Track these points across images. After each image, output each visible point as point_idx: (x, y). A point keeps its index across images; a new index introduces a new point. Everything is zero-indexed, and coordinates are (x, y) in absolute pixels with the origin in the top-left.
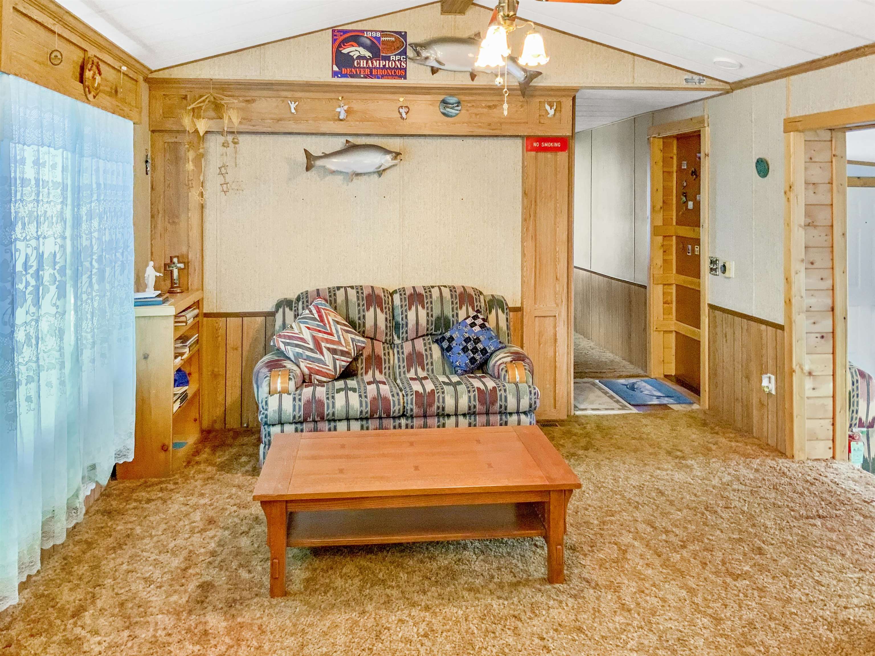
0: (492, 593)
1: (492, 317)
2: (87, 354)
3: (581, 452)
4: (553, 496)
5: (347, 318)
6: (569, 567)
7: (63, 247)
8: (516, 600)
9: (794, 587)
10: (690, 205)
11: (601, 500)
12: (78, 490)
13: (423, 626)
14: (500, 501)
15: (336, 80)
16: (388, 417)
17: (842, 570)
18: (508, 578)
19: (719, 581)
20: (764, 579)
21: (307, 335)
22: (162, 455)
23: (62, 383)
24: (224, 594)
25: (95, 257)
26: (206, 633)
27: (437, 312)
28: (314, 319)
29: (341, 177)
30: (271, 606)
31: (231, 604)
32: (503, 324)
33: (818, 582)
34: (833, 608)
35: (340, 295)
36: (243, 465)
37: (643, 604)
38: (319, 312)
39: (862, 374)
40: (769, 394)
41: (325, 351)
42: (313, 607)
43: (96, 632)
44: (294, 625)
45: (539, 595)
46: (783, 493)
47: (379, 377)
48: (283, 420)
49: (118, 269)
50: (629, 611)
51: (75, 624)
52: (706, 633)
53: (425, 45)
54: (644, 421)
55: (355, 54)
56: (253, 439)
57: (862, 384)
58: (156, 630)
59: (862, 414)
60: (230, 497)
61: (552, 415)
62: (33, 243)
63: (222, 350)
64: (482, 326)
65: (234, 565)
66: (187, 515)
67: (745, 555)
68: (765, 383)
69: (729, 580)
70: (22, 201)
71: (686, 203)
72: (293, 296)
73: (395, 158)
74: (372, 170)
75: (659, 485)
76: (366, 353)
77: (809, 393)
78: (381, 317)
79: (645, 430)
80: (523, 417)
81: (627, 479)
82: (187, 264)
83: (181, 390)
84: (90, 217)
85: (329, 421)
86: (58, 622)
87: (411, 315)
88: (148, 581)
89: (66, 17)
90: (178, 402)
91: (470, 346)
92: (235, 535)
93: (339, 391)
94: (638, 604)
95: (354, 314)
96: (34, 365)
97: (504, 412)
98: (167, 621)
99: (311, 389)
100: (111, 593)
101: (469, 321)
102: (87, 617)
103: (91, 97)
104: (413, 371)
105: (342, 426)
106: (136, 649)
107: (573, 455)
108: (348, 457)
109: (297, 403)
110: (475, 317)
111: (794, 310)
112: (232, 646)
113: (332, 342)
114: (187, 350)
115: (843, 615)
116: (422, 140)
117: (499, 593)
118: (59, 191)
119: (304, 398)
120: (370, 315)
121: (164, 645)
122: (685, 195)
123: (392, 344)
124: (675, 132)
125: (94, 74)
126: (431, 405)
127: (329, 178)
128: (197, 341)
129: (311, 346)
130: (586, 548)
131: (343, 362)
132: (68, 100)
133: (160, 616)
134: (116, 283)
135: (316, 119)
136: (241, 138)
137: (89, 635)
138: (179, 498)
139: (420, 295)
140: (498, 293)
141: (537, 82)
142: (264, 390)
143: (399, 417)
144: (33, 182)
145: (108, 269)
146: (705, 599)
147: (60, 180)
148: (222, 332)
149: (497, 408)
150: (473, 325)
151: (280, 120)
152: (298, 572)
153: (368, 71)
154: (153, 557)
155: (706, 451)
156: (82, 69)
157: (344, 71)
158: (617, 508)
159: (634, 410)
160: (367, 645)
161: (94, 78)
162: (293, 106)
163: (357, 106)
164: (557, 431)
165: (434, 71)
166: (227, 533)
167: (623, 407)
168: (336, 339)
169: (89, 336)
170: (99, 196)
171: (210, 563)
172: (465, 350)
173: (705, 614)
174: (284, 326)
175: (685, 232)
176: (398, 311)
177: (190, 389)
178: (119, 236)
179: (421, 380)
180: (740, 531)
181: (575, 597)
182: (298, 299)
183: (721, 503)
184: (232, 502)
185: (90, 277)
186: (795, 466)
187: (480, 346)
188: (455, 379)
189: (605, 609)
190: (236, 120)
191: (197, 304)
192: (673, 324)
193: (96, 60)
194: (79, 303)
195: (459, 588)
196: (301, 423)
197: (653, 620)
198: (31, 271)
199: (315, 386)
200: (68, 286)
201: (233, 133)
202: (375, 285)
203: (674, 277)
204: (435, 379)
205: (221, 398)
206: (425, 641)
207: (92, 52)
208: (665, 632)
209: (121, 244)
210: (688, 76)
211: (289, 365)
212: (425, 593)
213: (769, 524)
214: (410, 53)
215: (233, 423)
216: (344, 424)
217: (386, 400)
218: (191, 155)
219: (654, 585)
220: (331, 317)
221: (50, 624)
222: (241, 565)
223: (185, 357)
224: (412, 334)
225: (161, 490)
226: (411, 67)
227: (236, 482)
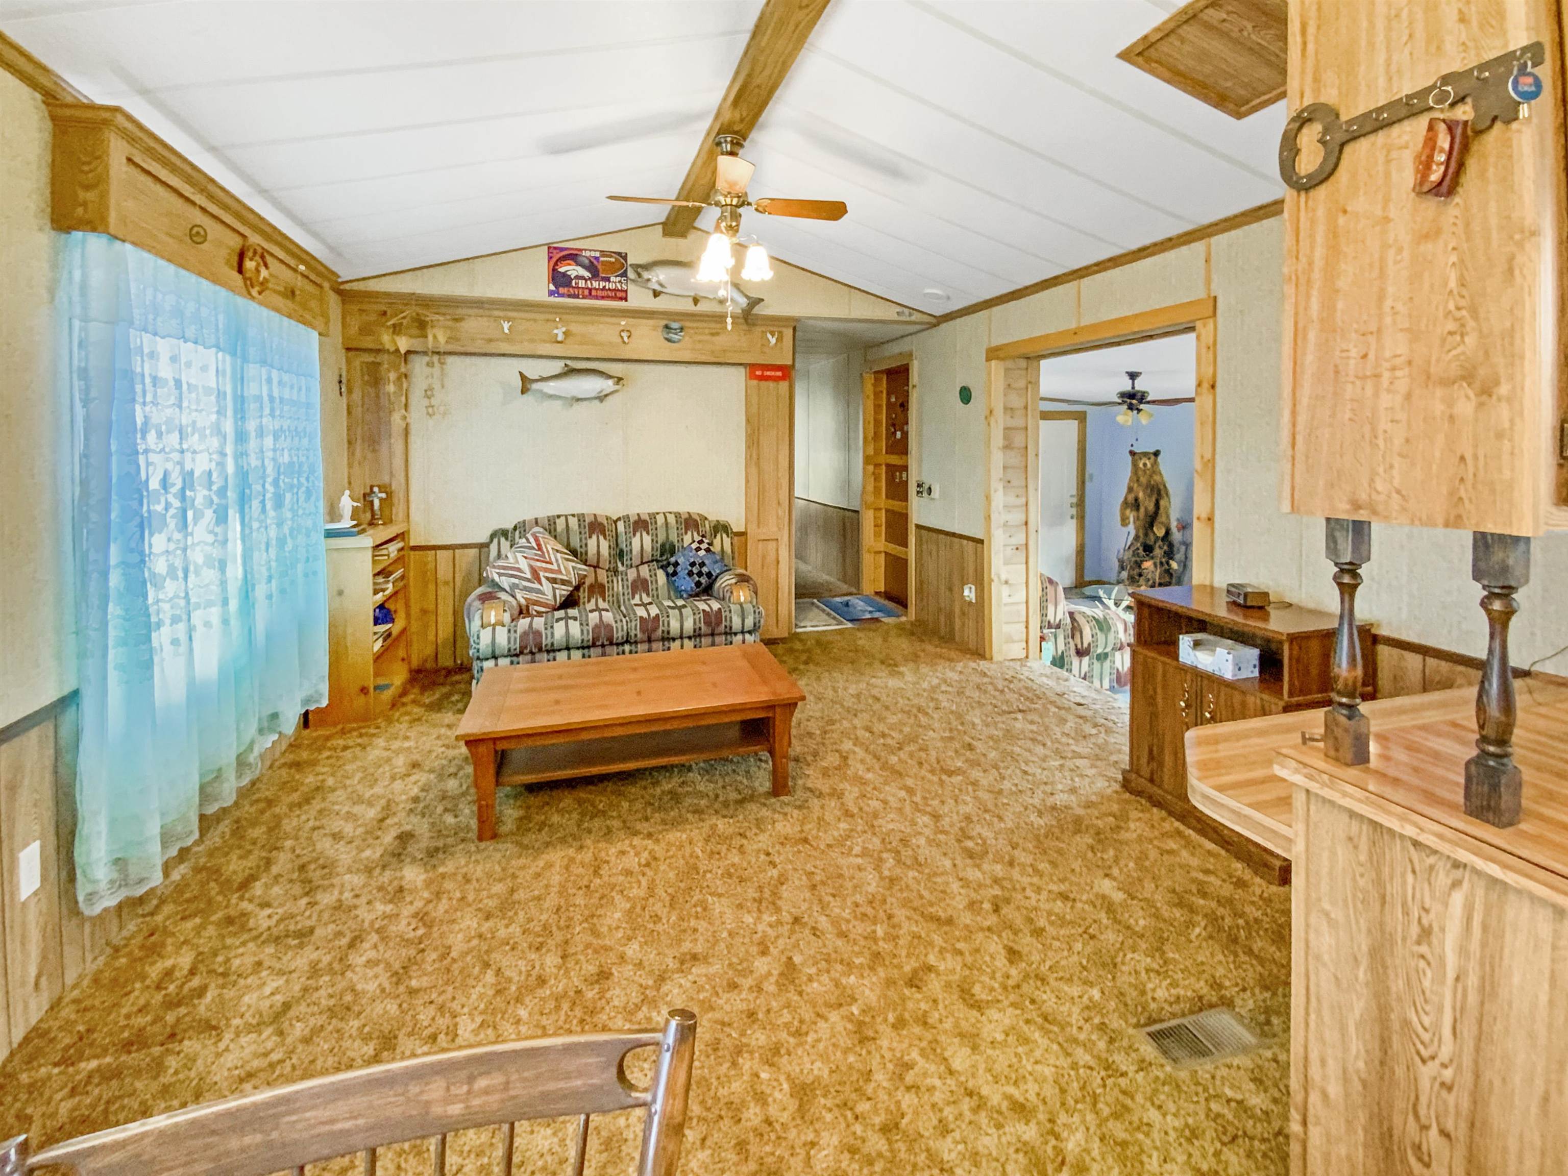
0: (717, 812)
1: (717, 541)
2: (260, 591)
3: (802, 667)
4: (778, 710)
5: (568, 546)
6: (794, 778)
7: (221, 465)
8: (741, 817)
9: (1003, 778)
10: (899, 434)
11: (822, 710)
12: (252, 743)
13: (645, 855)
14: (727, 720)
15: (553, 299)
16: (611, 644)
17: (1044, 759)
18: (734, 796)
19: (935, 779)
20: (976, 774)
21: (523, 564)
22: (362, 699)
23: (225, 622)
24: (424, 843)
25: (269, 480)
26: (401, 889)
27: (661, 538)
28: (532, 548)
29: (559, 403)
30: (478, 851)
31: (432, 853)
32: (728, 548)
33: (1025, 772)
34: (1041, 796)
35: (560, 524)
36: (454, 703)
37: (866, 809)
38: (536, 540)
39: (1051, 581)
40: (970, 603)
41: (543, 580)
42: (527, 847)
43: (266, 905)
44: (504, 870)
45: (764, 810)
46: (985, 692)
47: (602, 604)
48: (497, 653)
49: (302, 497)
50: (852, 816)
51: (242, 898)
52: (927, 831)
53: (647, 267)
54: (859, 634)
55: (573, 274)
56: (466, 676)
57: (1050, 589)
58: (341, 893)
59: (1050, 617)
60: (438, 738)
61: (776, 633)
62: (176, 456)
63: (432, 587)
64: (708, 550)
65: (440, 809)
66: (389, 760)
67: (956, 752)
68: (966, 593)
69: (944, 777)
70: (155, 403)
71: (894, 433)
72: (509, 526)
73: (617, 383)
74: (593, 395)
75: (875, 692)
76: (589, 581)
77: (1006, 599)
78: (604, 545)
79: (860, 642)
80: (747, 636)
81: (845, 689)
82: (390, 495)
83: (382, 628)
84: (261, 433)
85: (548, 652)
86: (220, 898)
87: (636, 542)
88: (337, 837)
89: (211, 187)
90: (380, 641)
91: (695, 570)
92: (441, 777)
93: (558, 620)
94: (861, 809)
95: (575, 542)
96: (182, 603)
97: (729, 632)
98: (357, 880)
99: (528, 620)
100: (290, 855)
101: (694, 546)
102: (258, 889)
103: (254, 292)
104: (637, 597)
105: (562, 656)
106: (315, 917)
107: (795, 670)
108: (566, 687)
109: (512, 635)
110: (701, 542)
111: (993, 525)
112: (430, 901)
113: (552, 571)
114: (390, 586)
115: (1050, 801)
116: (646, 367)
117: (725, 812)
118: (213, 398)
119: (520, 630)
120: (592, 543)
121: (350, 909)
122: (894, 425)
123: (616, 572)
124: (885, 367)
125: (258, 265)
126: (655, 629)
127: (547, 403)
128: (403, 577)
129: (528, 576)
130: (810, 758)
131: (563, 591)
132: (223, 292)
133: (347, 877)
134: (300, 512)
135: (532, 341)
136: (450, 360)
137: (257, 909)
138: (381, 742)
139: (645, 522)
140: (723, 518)
141: (758, 310)
142: (477, 622)
143: (622, 644)
144: (172, 383)
145: (288, 496)
146: (924, 798)
147: (214, 385)
148: (431, 566)
149: (722, 628)
150: (698, 549)
151: (490, 340)
152: (510, 811)
153: (586, 292)
154: (346, 809)
155: (915, 658)
156: (241, 256)
157: (561, 290)
158: (837, 717)
159: (849, 625)
160: (585, 882)
161: (258, 271)
162: (506, 326)
163: (574, 328)
164: (780, 648)
165: (656, 294)
166: (432, 776)
167: (840, 623)
168: (555, 567)
169: (264, 570)
170: (272, 410)
171: (411, 810)
172: (690, 574)
173: (925, 813)
174: (499, 556)
175: (894, 460)
176: (622, 538)
177: (396, 628)
178: (303, 459)
179: (645, 605)
180: (951, 730)
181: (799, 808)
182: (515, 528)
183: (932, 705)
184: (440, 743)
185: (263, 502)
186: (994, 666)
187: (705, 570)
188: (680, 602)
189: (828, 817)
190: (442, 339)
191: (401, 536)
192: (882, 544)
193: (259, 251)
194: (247, 531)
195: (684, 811)
196: (517, 655)
197: (876, 823)
198: (174, 490)
199: (532, 616)
200: (231, 512)
201: (438, 353)
202: (598, 512)
203: (883, 502)
204: (660, 605)
205: (431, 637)
206: (647, 870)
207: (255, 239)
208: (888, 834)
209: (305, 468)
210: (899, 309)
211: (503, 596)
212: (647, 819)
213: (977, 721)
214: (631, 274)
215: (446, 661)
216: (564, 654)
217: (609, 627)
218: (392, 376)
219: (875, 789)
220: (550, 545)
221: (210, 902)
222: (446, 810)
223: (387, 592)
224: (636, 561)
225: (361, 735)
226: (632, 289)
227: (447, 721)
